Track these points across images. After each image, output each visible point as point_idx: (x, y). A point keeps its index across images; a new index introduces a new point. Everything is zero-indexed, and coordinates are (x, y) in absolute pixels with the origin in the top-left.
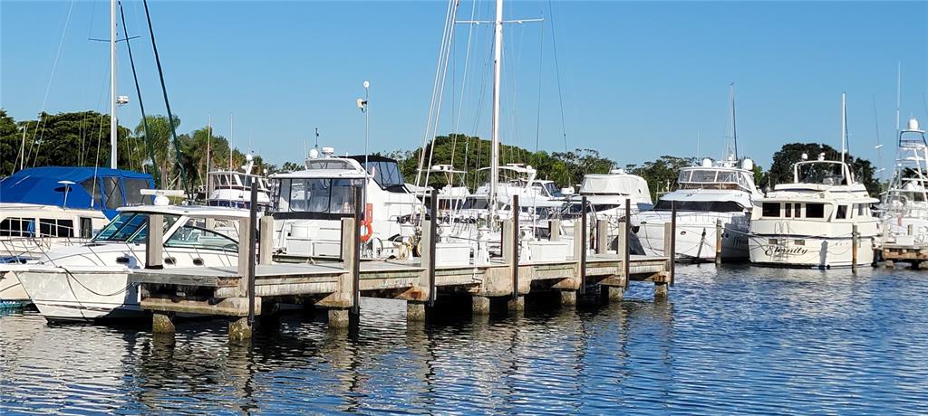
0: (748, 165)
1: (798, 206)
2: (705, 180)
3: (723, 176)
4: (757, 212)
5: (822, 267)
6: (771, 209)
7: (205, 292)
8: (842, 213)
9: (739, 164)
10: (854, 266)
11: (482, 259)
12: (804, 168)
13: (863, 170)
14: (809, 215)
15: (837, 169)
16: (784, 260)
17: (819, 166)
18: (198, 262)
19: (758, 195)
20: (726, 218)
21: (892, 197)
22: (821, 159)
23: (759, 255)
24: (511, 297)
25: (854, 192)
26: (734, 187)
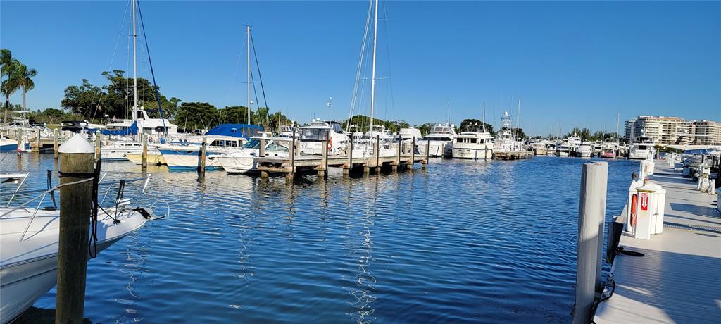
0: (453, 126)
1: (468, 139)
2: (439, 131)
3: (445, 129)
4: (455, 141)
5: (475, 159)
6: (460, 140)
7: (278, 165)
8: (482, 141)
9: (450, 126)
10: (485, 158)
11: (367, 155)
12: (471, 127)
13: (489, 128)
14: (472, 142)
15: (481, 128)
16: (463, 156)
17: (475, 127)
18: (276, 155)
19: (456, 136)
20: (445, 143)
21: (499, 137)
22: (476, 124)
23: (455, 155)
24: (377, 167)
25: (486, 135)
26: (448, 133)
